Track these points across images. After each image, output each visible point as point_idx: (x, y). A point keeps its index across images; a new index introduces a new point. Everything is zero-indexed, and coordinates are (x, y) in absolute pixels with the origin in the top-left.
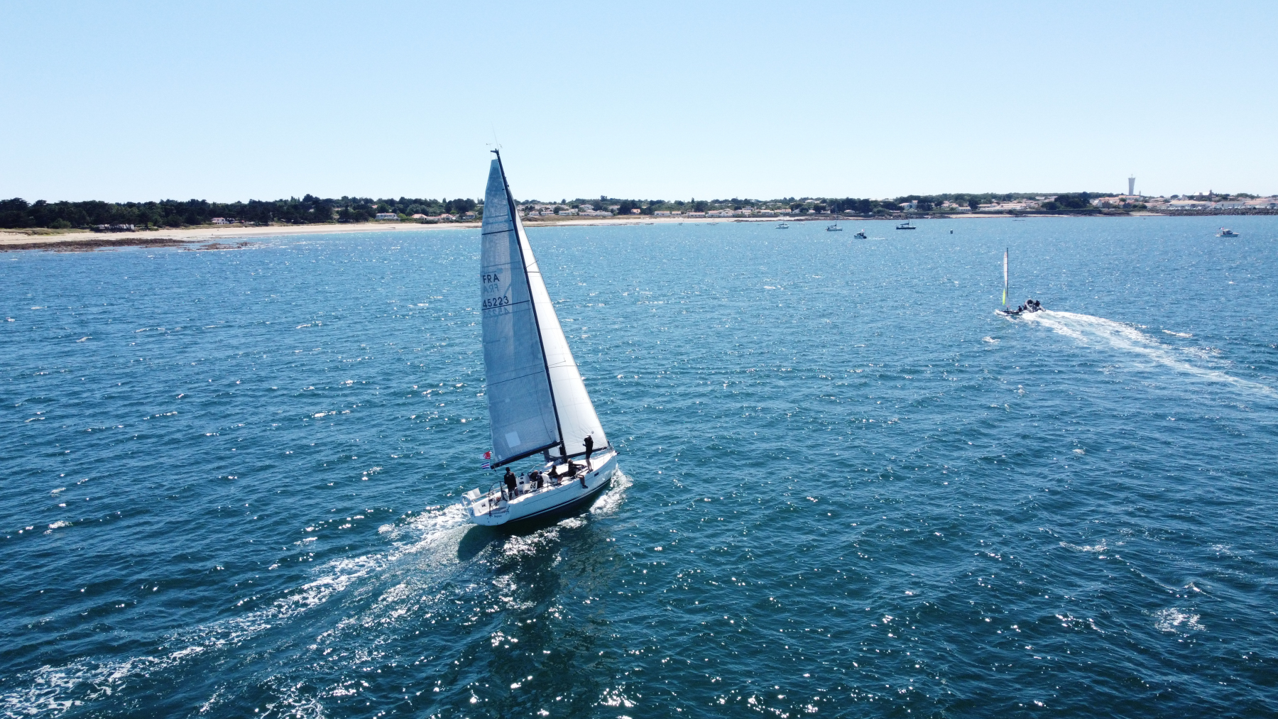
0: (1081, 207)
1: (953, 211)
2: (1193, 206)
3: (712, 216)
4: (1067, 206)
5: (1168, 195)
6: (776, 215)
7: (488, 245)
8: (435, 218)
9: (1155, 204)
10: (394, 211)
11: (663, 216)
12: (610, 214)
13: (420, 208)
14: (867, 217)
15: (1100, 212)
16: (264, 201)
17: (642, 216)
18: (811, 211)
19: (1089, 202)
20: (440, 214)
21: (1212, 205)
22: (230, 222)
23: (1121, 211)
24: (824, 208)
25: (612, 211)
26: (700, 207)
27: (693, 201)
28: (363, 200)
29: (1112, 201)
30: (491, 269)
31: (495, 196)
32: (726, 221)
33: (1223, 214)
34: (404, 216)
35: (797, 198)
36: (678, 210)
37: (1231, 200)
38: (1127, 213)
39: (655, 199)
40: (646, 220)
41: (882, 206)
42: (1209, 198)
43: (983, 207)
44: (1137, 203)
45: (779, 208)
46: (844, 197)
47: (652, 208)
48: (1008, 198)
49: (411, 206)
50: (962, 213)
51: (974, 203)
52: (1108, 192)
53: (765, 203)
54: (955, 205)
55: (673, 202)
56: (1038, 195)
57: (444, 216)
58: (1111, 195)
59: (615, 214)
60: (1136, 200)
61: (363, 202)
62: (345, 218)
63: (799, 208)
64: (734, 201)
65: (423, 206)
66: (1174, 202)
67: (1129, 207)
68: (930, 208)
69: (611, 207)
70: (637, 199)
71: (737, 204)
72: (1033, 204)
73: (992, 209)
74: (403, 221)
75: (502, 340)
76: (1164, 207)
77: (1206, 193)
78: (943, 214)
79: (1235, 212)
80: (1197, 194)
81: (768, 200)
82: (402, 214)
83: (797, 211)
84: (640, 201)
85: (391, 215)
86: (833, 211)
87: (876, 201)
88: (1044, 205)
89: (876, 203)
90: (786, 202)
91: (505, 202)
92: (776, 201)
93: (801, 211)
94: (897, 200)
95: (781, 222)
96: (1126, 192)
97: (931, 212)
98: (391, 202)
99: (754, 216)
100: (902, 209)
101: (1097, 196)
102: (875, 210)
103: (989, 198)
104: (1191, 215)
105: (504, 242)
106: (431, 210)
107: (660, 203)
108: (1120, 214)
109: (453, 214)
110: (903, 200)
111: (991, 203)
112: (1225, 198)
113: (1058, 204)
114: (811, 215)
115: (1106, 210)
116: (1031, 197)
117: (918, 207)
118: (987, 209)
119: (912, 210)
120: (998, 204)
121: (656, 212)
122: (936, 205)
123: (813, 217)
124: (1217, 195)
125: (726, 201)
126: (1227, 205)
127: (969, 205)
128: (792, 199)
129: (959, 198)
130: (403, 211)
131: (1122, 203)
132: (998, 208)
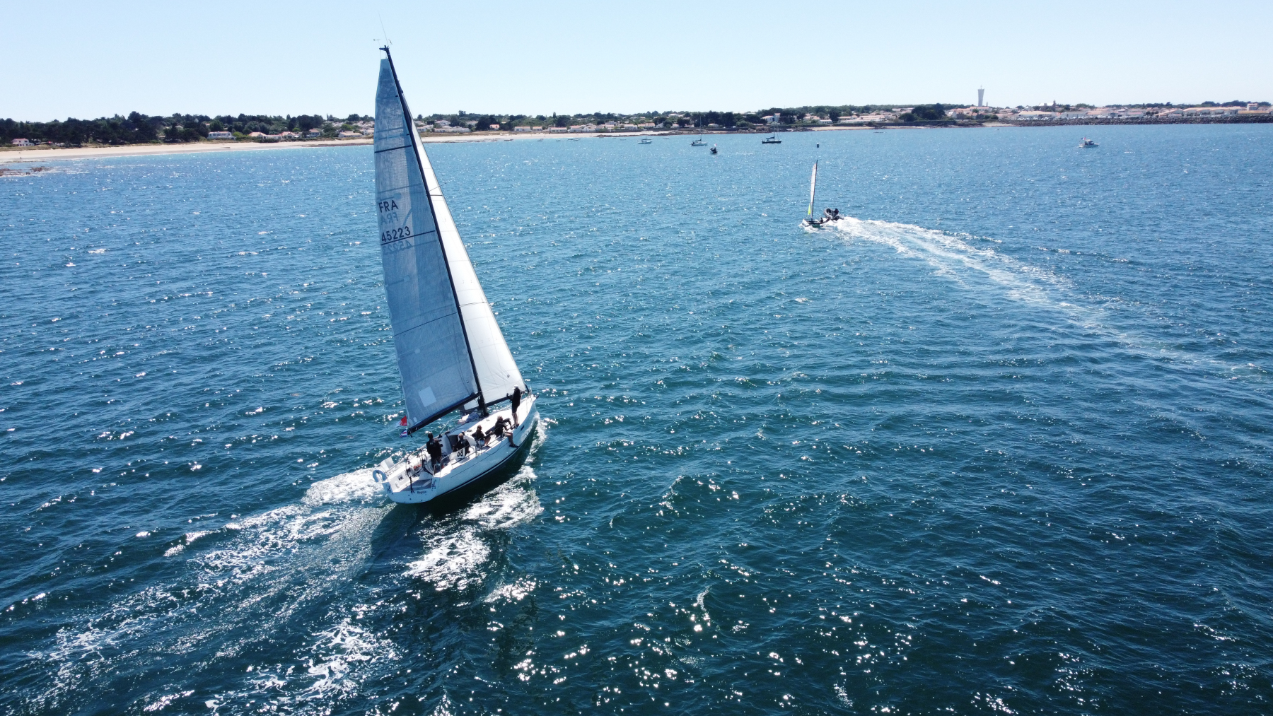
0: (936, 118)
1: (815, 124)
2: (1041, 116)
3: (574, 132)
4: (924, 117)
5: (1013, 106)
6: (639, 130)
7: (382, 165)
8: (276, 137)
9: (1005, 115)
10: (230, 130)
11: (524, 132)
12: (467, 129)
13: (258, 125)
14: (730, 130)
15: (955, 123)
16: (81, 119)
17: (501, 132)
18: (675, 125)
19: (944, 114)
20: (281, 132)
21: (1057, 116)
22: (35, 143)
23: (974, 122)
24: (687, 122)
25: (470, 127)
26: (561, 122)
27: (554, 116)
28: (197, 117)
29: (965, 112)
30: (387, 194)
31: (387, 104)
32: (588, 136)
33: (1068, 124)
34: (241, 135)
35: (661, 112)
36: (540, 125)
37: (1074, 110)
38: (980, 124)
39: (515, 114)
40: (506, 136)
41: (745, 120)
42: (1053, 108)
43: (844, 119)
44: (989, 114)
45: (642, 122)
46: (707, 111)
47: (511, 123)
48: (867, 110)
49: (249, 124)
50: (824, 125)
51: (834, 115)
52: (959, 104)
53: (629, 117)
54: (816, 118)
55: (534, 117)
56: (894, 107)
57: (286, 134)
58: (962, 107)
59: (473, 130)
60: (986, 111)
61: (197, 120)
62: (172, 138)
63: (662, 122)
64: (597, 115)
65: (263, 124)
66: (1022, 113)
67: (982, 118)
68: (792, 121)
69: (468, 123)
70: (497, 114)
71: (600, 119)
72: (891, 116)
73: (852, 121)
74: (239, 140)
75: (406, 279)
76: (1013, 118)
77: (1050, 104)
78: (806, 127)
79: (1079, 122)
80: (1042, 105)
81: (632, 114)
82: (237, 133)
83: (661, 125)
84: (500, 117)
85: (225, 133)
86: (697, 125)
87: (739, 114)
88: (902, 117)
89: (739, 116)
90: (650, 116)
91: (400, 112)
92: (639, 115)
93: (665, 125)
94: (759, 113)
95: (644, 137)
96: (976, 104)
97: (793, 125)
98: (228, 120)
99: (617, 130)
100: (765, 122)
101: (950, 107)
102: (739, 123)
103: (849, 110)
104: (1039, 125)
105: (400, 161)
106: (272, 127)
107: (520, 117)
108: (973, 125)
109: (296, 131)
110: (766, 113)
111: (851, 115)
112: (1067, 108)
113: (915, 115)
114: (675, 129)
115: (960, 121)
116: (888, 109)
117: (780, 120)
118: (847, 121)
119: (776, 123)
120: (858, 116)
121: (516, 128)
122: (798, 118)
123: (677, 131)
124: (1060, 106)
125: (589, 115)
126: (1072, 115)
127: (831, 117)
128: (655, 113)
129: (819, 111)
130: (239, 129)
131: (975, 114)
132: (858, 120)
